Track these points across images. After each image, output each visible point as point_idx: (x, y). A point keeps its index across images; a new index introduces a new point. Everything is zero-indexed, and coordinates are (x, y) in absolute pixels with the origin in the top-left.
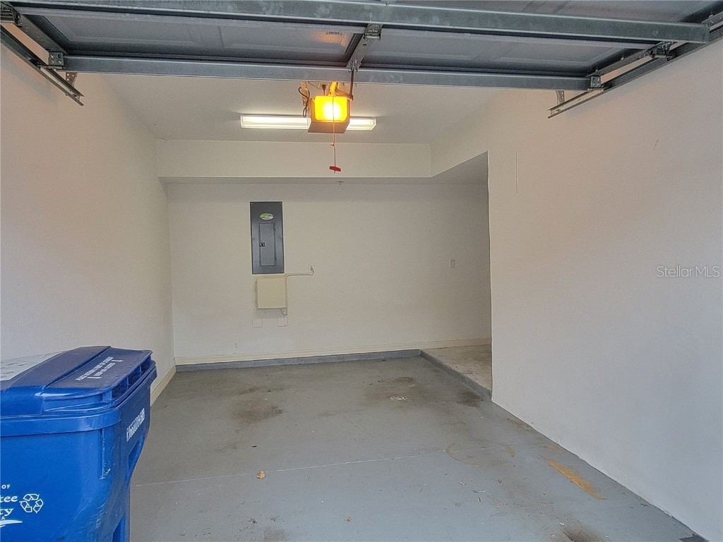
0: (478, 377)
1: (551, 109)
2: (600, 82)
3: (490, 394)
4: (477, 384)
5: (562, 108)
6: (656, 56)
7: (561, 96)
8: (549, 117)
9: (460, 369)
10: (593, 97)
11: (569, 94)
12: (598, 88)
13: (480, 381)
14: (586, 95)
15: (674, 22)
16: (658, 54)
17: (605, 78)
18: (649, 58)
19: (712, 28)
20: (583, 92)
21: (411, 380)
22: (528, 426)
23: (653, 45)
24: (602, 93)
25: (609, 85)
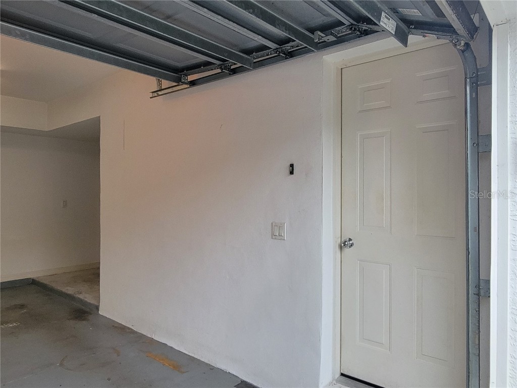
0: (87, 295)
1: (153, 92)
2: (187, 80)
3: (97, 308)
4: (86, 302)
5: (160, 93)
6: (224, 71)
7: (160, 83)
8: (151, 98)
9: (70, 290)
10: (183, 89)
11: (165, 83)
12: (186, 83)
13: (88, 298)
14: (178, 87)
15: (237, 51)
16: (225, 69)
17: (191, 78)
18: (219, 71)
19: (255, 61)
20: (176, 84)
21: (22, 306)
22: (129, 328)
23: (222, 63)
24: (188, 88)
25: (193, 83)
